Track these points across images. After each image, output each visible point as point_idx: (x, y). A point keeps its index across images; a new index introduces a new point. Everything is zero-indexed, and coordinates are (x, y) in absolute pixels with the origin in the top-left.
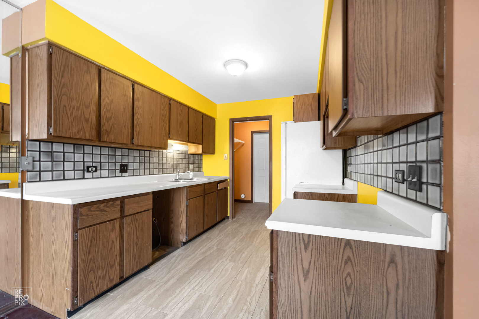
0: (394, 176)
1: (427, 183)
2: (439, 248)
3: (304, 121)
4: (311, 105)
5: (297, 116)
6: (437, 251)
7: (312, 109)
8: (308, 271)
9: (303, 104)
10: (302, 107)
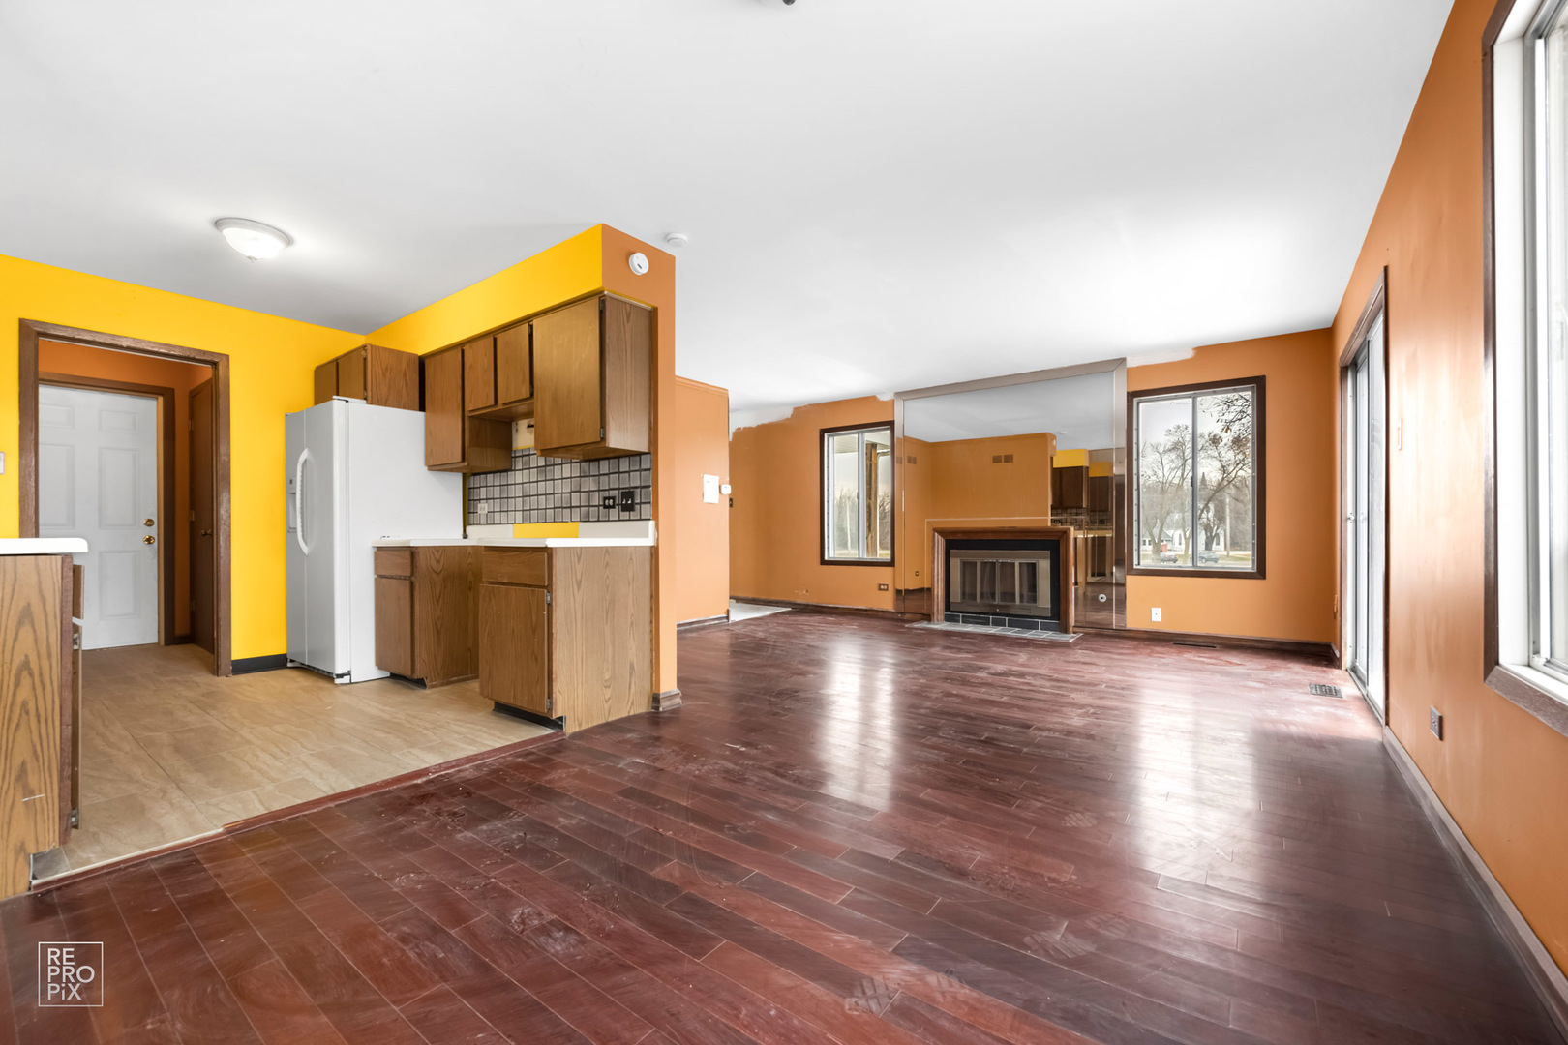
0: (601, 503)
1: (641, 503)
2: (652, 544)
3: (389, 406)
4: (405, 375)
5: (374, 389)
6: (652, 547)
7: (407, 384)
8: (581, 581)
9: (387, 369)
10: (384, 375)
